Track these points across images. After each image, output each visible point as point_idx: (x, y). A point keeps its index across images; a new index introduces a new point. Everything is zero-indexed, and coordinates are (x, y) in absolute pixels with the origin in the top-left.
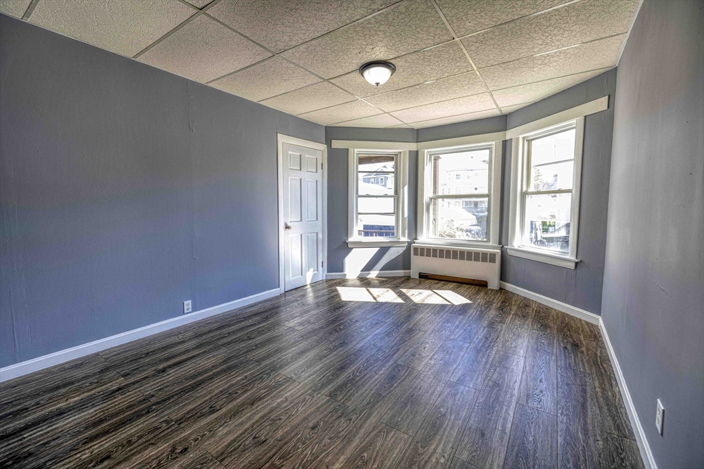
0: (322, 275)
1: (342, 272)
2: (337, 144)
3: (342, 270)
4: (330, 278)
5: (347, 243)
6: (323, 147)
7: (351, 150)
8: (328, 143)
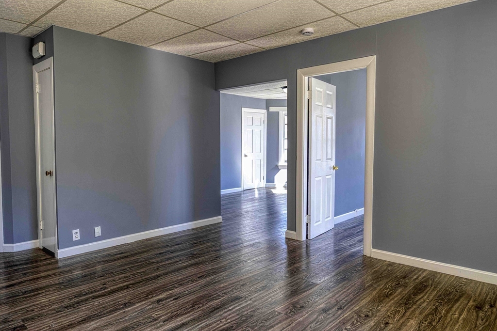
0: (263, 184)
1: (274, 183)
2: (272, 109)
3: (273, 182)
4: (267, 186)
5: (278, 166)
6: (265, 111)
7: (280, 112)
8: (267, 108)
